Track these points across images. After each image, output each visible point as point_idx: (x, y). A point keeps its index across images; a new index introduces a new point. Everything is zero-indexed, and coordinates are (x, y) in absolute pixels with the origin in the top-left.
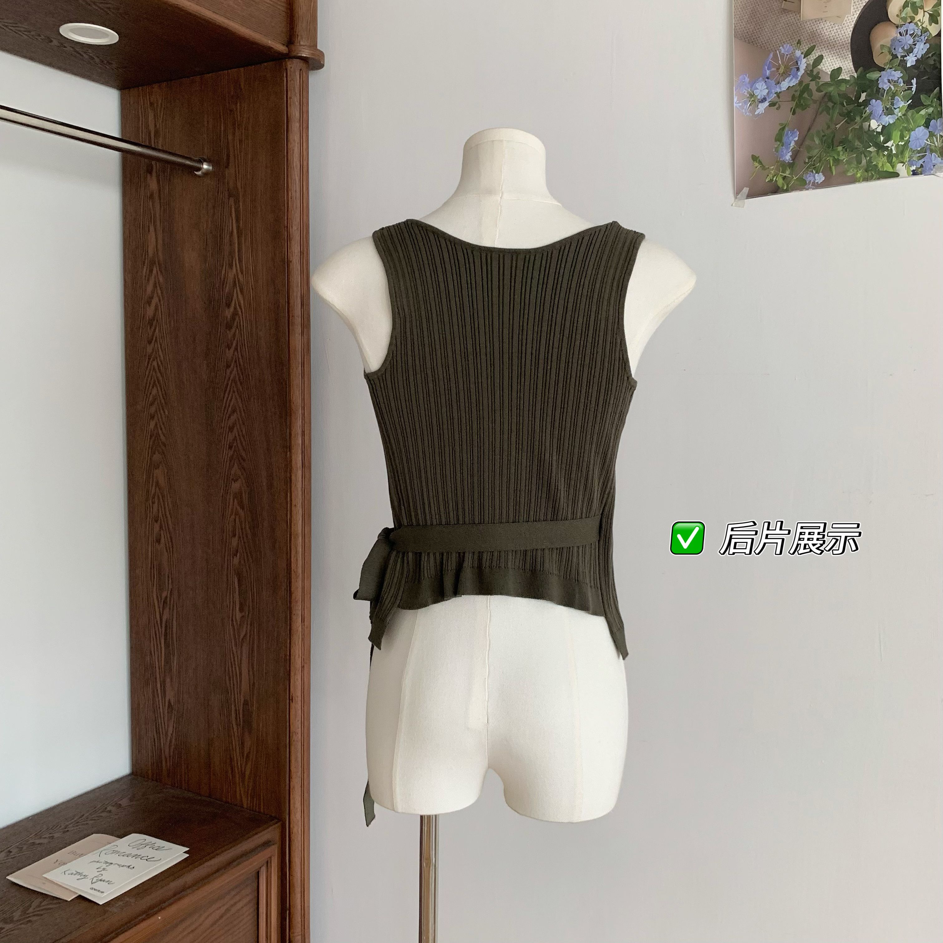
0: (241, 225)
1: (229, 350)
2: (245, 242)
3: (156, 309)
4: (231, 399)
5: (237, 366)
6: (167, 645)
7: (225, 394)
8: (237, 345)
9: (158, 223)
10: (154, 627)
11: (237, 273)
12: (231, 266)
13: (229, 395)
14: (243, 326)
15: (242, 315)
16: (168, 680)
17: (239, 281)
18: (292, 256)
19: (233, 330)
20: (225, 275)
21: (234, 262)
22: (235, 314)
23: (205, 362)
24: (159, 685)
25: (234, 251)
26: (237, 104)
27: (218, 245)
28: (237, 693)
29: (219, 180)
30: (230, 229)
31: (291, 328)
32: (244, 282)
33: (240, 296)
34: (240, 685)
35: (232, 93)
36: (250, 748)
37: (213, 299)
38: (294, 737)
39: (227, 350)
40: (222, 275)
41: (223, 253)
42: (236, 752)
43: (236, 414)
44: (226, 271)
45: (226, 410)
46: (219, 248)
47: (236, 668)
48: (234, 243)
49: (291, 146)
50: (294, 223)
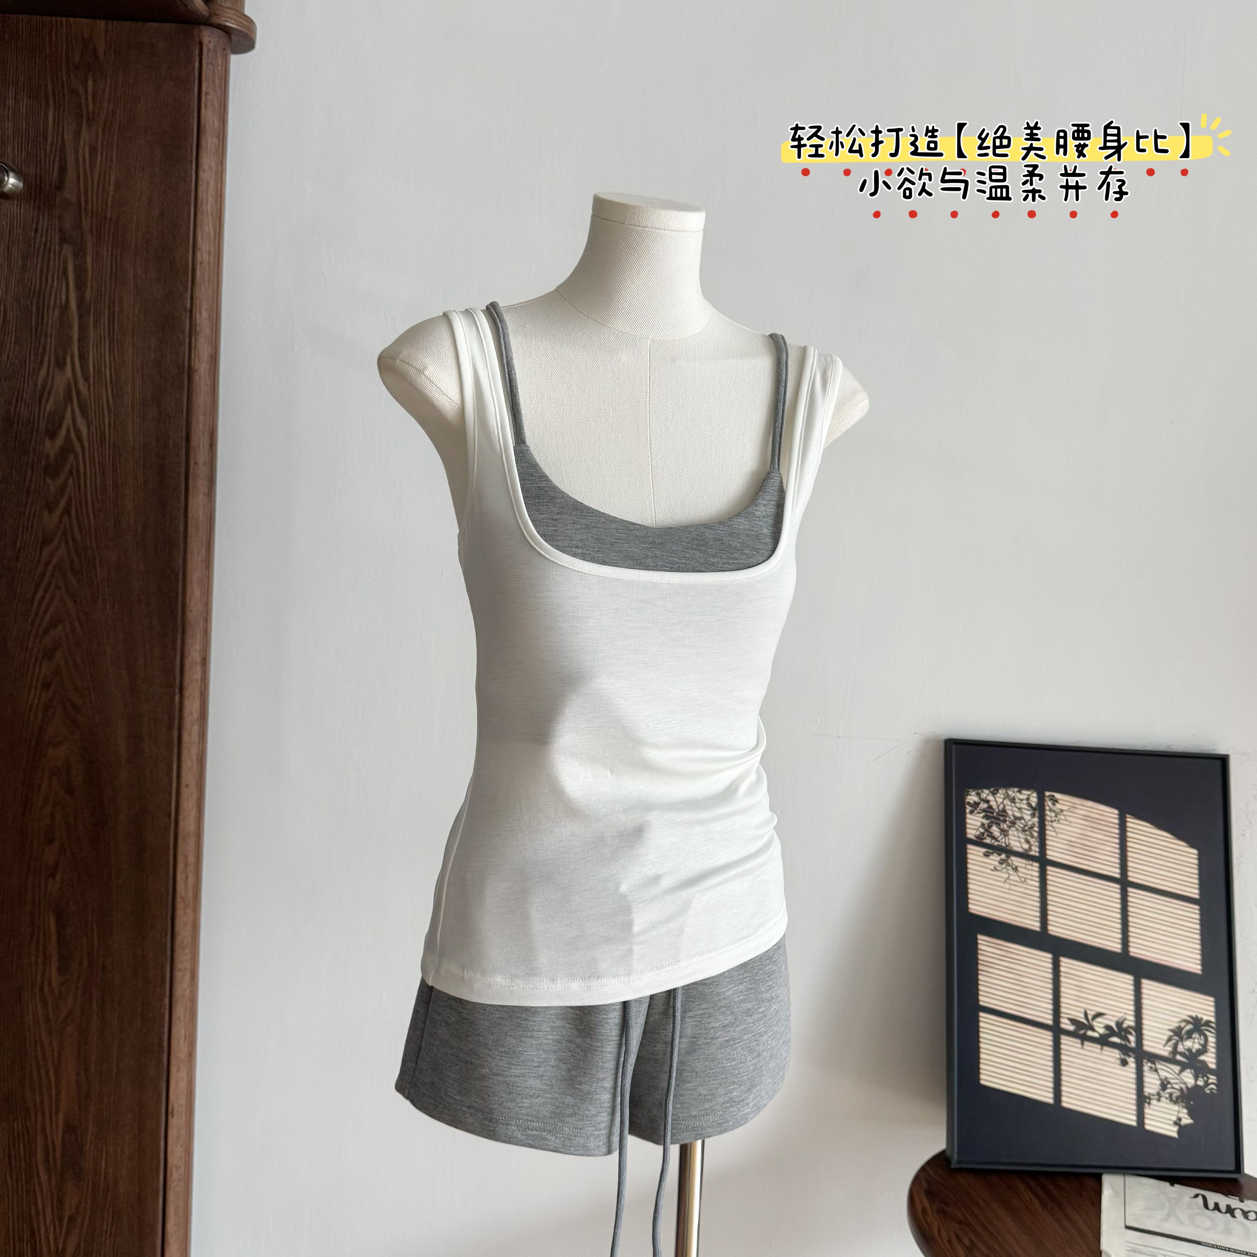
0: (88, 295)
1: (50, 511)
2: (95, 327)
4: (52, 600)
5: (67, 543)
7: (36, 591)
8: (69, 504)
11: (75, 378)
12: (60, 364)
13: (46, 591)
14: (85, 473)
15: (84, 454)
17: (78, 392)
18: (199, 361)
19: (62, 478)
20: (46, 380)
21: (68, 359)
22: (66, 450)
25: (70, 339)
26: (87, 81)
27: (31, 324)
28: (51, 1114)
29: (39, 209)
30: (61, 299)
31: (191, 482)
32: (90, 394)
33: (79, 419)
34: (58, 1100)
35: (77, 60)
36: (77, 1208)
37: (16, 420)
38: (175, 1176)
39: (46, 513)
40: (40, 380)
41: (43, 340)
42: (45, 1217)
43: (60, 627)
44: (48, 372)
45: (38, 620)
46: (34, 330)
47: (47, 1073)
48: (71, 327)
49: (203, 175)
50: (205, 305)
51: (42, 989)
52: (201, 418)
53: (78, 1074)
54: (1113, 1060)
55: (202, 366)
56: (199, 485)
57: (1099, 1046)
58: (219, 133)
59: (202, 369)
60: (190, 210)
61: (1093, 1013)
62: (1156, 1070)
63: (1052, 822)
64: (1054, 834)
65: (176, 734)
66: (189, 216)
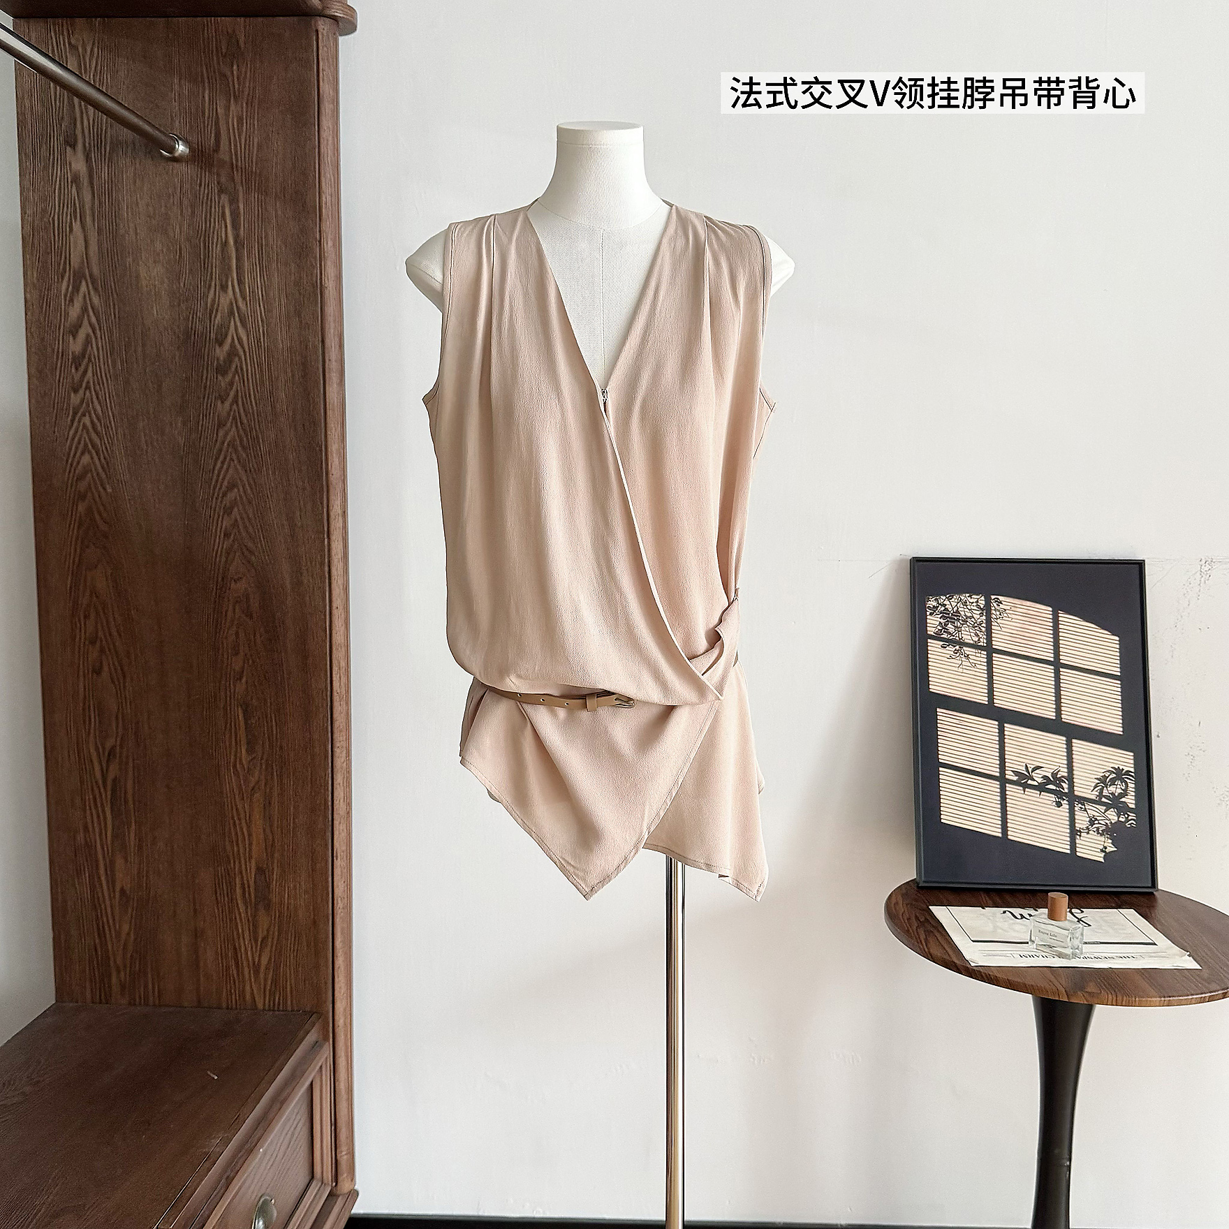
0: (242, 233)
1: (222, 402)
2: (249, 257)
3: (87, 341)
4: (228, 469)
5: (237, 427)
6: (116, 814)
7: (215, 464)
8: (236, 396)
9: (89, 219)
10: (92, 790)
11: (235, 298)
12: (224, 288)
13: (223, 463)
14: (247, 371)
15: (245, 355)
16: (119, 862)
17: (238, 308)
18: (328, 279)
19: (230, 375)
20: (214, 301)
21: (230, 283)
22: (232, 353)
23: (180, 419)
24: (102, 871)
25: (230, 268)
26: (232, 66)
27: (200, 258)
28: (245, 859)
29: (201, 168)
30: (222, 239)
31: (327, 376)
32: (247, 310)
33: (241, 330)
34: (250, 850)
35: (224, 51)
36: (268, 931)
37: (193, 332)
38: (339, 905)
39: (219, 403)
40: (209, 300)
41: (209, 270)
42: (244, 939)
43: (236, 490)
44: (215, 294)
45: (219, 486)
46: (202, 262)
47: (242, 829)
48: (230, 258)
49: (324, 134)
50: (330, 236)
51: (235, 766)
52: (332, 325)
53: (264, 830)
54: (1050, 803)
55: (330, 284)
56: (333, 377)
57: (1039, 792)
58: (334, 100)
59: (330, 286)
60: (315, 163)
61: (1033, 767)
62: (1085, 810)
63: (997, 619)
64: (999, 628)
65: (327, 569)
66: (315, 168)
